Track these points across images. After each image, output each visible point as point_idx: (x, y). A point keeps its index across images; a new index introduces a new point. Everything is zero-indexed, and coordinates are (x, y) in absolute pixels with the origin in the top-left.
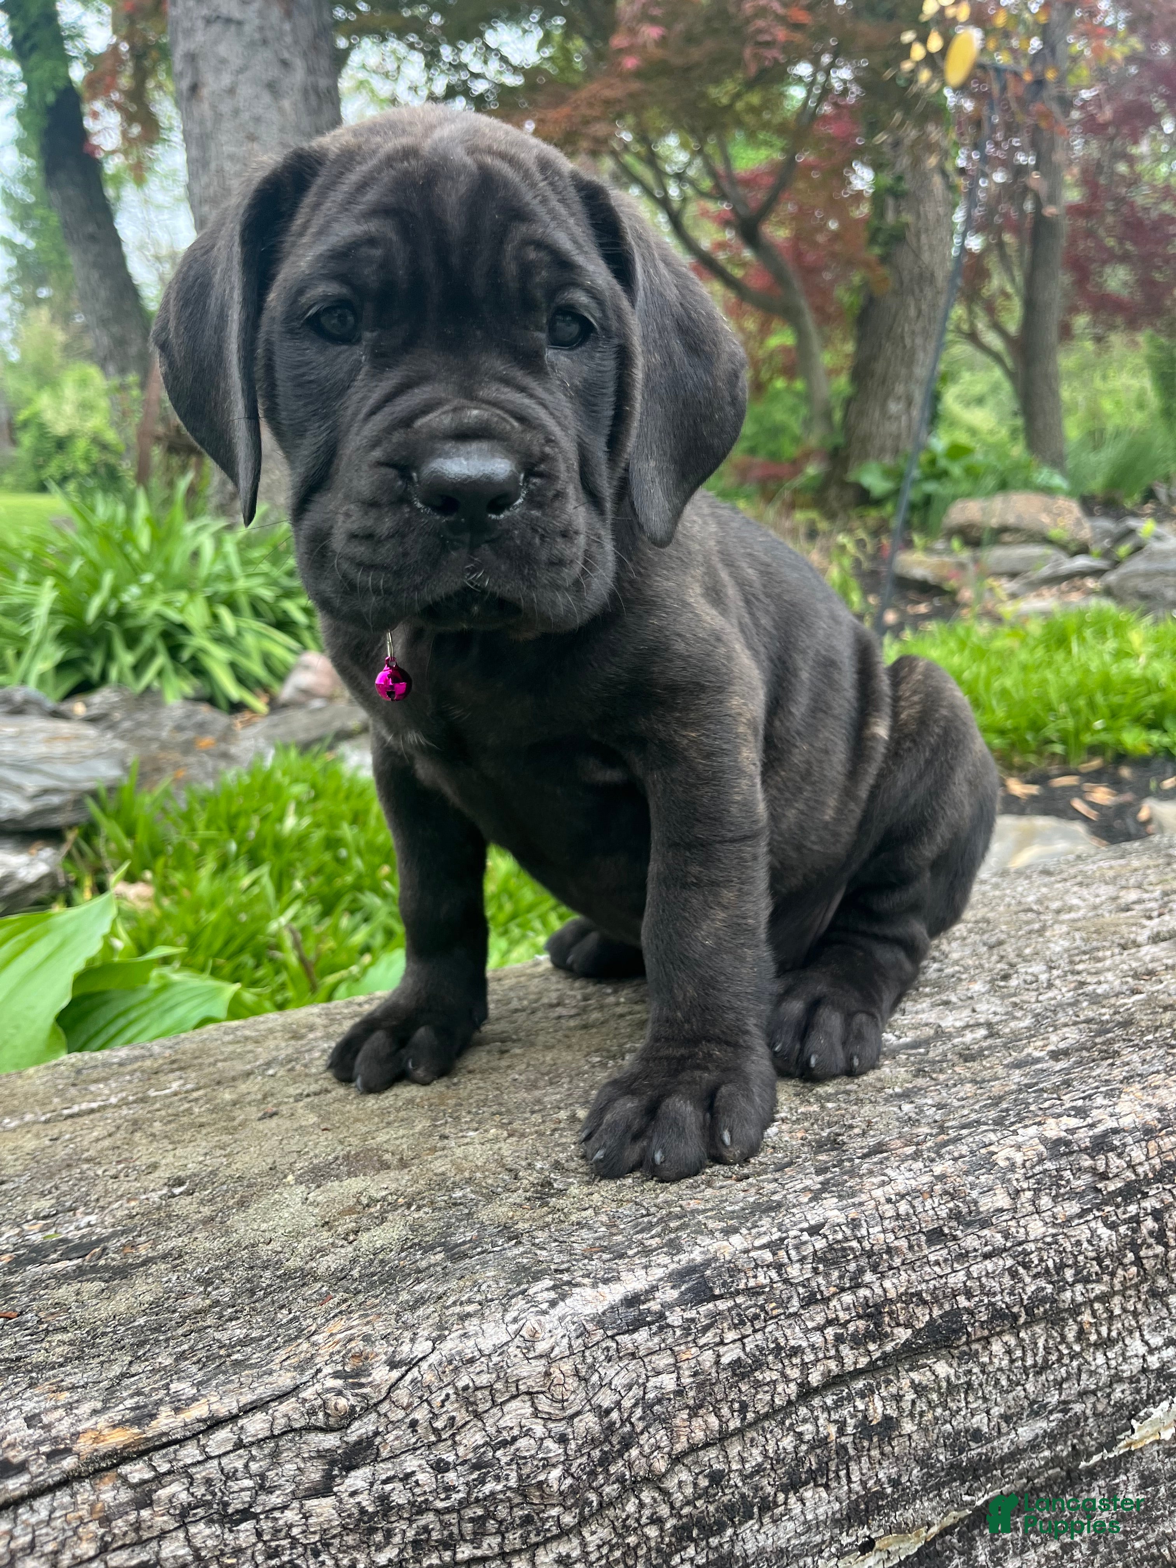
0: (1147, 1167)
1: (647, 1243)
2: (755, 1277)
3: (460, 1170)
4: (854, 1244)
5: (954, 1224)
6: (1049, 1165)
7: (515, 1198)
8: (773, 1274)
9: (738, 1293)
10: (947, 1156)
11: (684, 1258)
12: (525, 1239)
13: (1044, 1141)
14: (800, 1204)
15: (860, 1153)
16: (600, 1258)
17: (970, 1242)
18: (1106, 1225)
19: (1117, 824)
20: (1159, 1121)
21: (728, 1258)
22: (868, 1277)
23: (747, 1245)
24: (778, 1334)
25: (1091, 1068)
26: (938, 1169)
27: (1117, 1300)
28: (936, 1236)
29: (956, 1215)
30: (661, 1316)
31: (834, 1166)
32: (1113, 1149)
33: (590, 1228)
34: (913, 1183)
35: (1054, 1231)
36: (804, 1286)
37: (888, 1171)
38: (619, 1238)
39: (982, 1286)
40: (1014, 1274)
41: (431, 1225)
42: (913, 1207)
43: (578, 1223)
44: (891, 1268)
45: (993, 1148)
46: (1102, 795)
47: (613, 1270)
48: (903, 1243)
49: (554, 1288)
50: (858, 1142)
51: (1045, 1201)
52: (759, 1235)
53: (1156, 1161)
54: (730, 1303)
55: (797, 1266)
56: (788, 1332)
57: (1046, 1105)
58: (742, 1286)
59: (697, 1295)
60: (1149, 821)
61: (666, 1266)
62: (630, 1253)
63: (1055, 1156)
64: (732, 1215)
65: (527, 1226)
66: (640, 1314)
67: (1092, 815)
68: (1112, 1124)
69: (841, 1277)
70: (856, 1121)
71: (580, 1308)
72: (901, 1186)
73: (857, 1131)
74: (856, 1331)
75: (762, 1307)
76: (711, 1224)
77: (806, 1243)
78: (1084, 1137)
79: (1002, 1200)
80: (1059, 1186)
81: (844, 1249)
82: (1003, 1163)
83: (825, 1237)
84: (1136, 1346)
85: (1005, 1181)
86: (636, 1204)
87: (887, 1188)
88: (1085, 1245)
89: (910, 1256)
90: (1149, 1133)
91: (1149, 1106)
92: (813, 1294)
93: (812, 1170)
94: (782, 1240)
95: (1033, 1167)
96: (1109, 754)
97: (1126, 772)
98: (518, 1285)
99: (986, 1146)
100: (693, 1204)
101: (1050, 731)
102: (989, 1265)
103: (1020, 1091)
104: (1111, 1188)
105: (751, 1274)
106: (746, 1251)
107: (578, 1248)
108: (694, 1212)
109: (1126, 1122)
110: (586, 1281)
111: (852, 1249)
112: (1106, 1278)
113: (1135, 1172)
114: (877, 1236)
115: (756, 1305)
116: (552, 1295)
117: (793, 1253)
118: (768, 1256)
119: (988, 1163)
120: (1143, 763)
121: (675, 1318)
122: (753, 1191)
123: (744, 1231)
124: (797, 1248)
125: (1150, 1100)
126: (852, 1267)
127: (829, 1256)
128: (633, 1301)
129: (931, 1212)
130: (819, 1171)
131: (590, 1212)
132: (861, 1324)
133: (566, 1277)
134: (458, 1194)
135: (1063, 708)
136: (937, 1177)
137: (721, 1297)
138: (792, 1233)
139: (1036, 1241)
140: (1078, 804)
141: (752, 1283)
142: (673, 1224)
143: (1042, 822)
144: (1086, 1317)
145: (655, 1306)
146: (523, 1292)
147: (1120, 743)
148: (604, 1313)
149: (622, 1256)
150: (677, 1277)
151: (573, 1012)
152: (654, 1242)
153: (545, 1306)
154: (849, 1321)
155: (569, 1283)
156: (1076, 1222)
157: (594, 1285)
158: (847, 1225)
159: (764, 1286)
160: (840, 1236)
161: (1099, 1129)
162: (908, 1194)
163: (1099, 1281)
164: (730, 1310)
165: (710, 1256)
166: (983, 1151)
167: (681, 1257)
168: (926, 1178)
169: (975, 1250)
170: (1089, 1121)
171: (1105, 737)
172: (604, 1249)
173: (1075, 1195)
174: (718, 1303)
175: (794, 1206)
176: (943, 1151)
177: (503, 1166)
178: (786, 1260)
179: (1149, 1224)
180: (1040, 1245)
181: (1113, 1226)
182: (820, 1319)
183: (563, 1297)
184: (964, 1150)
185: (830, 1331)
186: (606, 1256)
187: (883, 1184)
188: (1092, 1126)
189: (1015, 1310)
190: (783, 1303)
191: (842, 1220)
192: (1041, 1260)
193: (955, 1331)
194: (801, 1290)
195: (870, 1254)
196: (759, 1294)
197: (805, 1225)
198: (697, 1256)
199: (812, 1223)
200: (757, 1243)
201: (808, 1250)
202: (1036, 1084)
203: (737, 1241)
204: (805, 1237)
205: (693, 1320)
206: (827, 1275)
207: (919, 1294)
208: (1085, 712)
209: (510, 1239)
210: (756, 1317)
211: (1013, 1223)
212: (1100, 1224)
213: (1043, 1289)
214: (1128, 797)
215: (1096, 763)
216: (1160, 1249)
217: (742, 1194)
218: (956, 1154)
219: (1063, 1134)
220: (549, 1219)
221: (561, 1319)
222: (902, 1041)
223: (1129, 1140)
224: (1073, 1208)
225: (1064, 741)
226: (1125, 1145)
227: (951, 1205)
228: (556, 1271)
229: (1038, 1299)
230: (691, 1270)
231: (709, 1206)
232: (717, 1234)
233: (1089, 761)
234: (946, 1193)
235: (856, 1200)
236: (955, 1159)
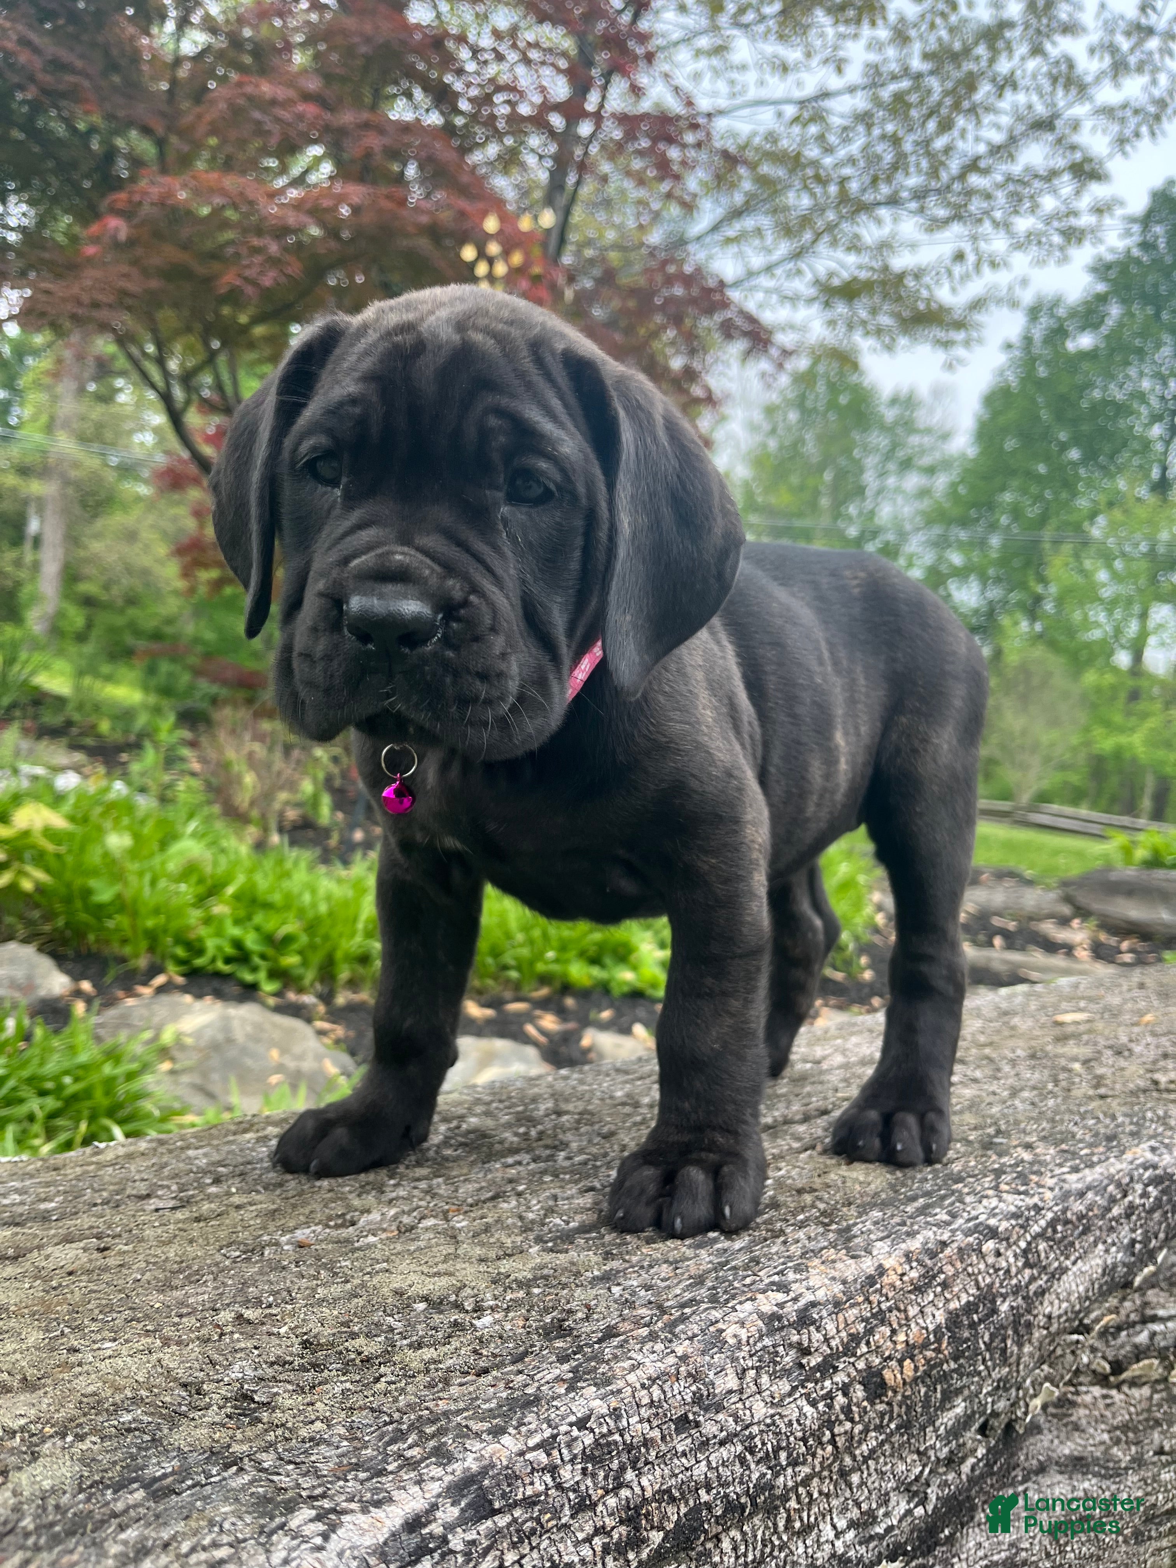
0: (838, 1340)
1: (409, 1454)
2: (532, 1483)
3: (118, 1389)
4: (617, 1437)
5: (696, 1409)
6: (767, 1341)
7: (213, 1415)
8: (548, 1478)
9: (516, 1504)
10: (683, 1336)
11: (458, 1467)
12: (247, 1464)
13: (761, 1316)
14: (559, 1396)
15: (595, 1337)
16: (356, 1479)
17: (710, 1428)
18: (809, 1402)
19: (563, 1050)
20: (844, 1293)
21: (505, 1463)
22: (630, 1475)
23: (520, 1446)
24: (552, 1550)
25: (768, 1246)
26: (680, 1351)
27: (815, 1482)
28: (683, 1423)
29: (697, 1399)
30: (445, 1541)
31: (575, 1353)
32: (813, 1322)
33: (328, 1444)
34: (663, 1366)
35: (771, 1411)
36: (575, 1491)
37: (632, 1354)
38: (369, 1452)
39: (719, 1477)
40: (743, 1461)
41: (105, 1459)
42: (664, 1392)
43: (312, 1439)
44: (647, 1463)
45: (720, 1325)
46: (549, 1022)
47: (382, 1490)
48: (656, 1434)
49: (318, 1518)
50: (586, 1328)
51: (765, 1379)
52: (531, 1433)
53: (844, 1334)
54: (508, 1518)
55: (569, 1467)
56: (561, 1547)
57: (748, 1281)
58: (520, 1496)
59: (477, 1511)
60: (589, 1050)
61: (440, 1479)
62: (390, 1468)
63: (771, 1332)
64: (491, 1414)
65: (245, 1448)
66: (423, 1539)
67: (542, 1039)
68: (809, 1297)
69: (606, 1478)
70: (573, 1305)
71: (357, 1540)
72: (651, 1370)
73: (580, 1315)
74: (620, 1538)
75: (538, 1520)
76: (476, 1426)
77: (576, 1439)
78: (791, 1311)
79: (732, 1382)
80: (776, 1363)
81: (609, 1444)
82: (732, 1341)
83: (592, 1430)
84: (828, 1532)
85: (734, 1360)
86: (373, 1410)
87: (639, 1372)
88: (795, 1425)
89: (663, 1448)
90: (838, 1305)
91: (834, 1279)
92: (583, 1499)
93: (554, 1358)
94: (554, 1437)
95: (755, 1344)
96: (557, 984)
97: (570, 1002)
98: (272, 1518)
99: (712, 1324)
100: (442, 1405)
101: (508, 958)
102: (723, 1453)
103: (715, 1270)
104: (813, 1363)
105: (527, 1481)
106: (522, 1454)
107: (324, 1468)
108: (446, 1414)
109: (821, 1295)
110: (353, 1506)
111: (616, 1443)
112: (810, 1459)
113: (829, 1346)
114: (637, 1428)
115: (532, 1518)
116: (321, 1527)
117: (565, 1451)
118: (541, 1457)
119: (717, 1342)
120: (584, 994)
121: (456, 1542)
122: (502, 1385)
123: (511, 1430)
124: (569, 1446)
125: (833, 1273)
126: (615, 1465)
127: (597, 1453)
128: (414, 1524)
129: (679, 1397)
130: (563, 1359)
131: (318, 1425)
132: (623, 1529)
133: (326, 1504)
134: (127, 1417)
135: (520, 937)
136: (680, 1358)
137: (499, 1511)
138: (564, 1428)
139: (759, 1423)
140: (530, 1029)
141: (529, 1492)
142: (429, 1430)
143: (500, 1045)
144: (793, 1504)
145: (436, 1528)
146: (282, 1526)
147: (565, 975)
148: (385, 1543)
149: (382, 1473)
150: (456, 1490)
151: (171, 1204)
152: (415, 1452)
153: (318, 1541)
154: (613, 1528)
155: (334, 1511)
156: (788, 1400)
157: (365, 1511)
158: (610, 1415)
159: (538, 1495)
160: (605, 1430)
161: (802, 1303)
162: (658, 1378)
163: (804, 1463)
164: (509, 1525)
165: (486, 1462)
166: (712, 1329)
167: (455, 1466)
168: (671, 1360)
169: (715, 1437)
170: (792, 1295)
171: (555, 968)
172: (356, 1467)
173: (787, 1372)
174: (496, 1518)
175: (553, 1399)
176: (677, 1330)
177: (175, 1380)
178: (559, 1462)
179: (840, 1400)
180: (762, 1427)
181: (813, 1404)
182: (589, 1529)
183: (333, 1528)
184: (696, 1329)
185: (598, 1542)
186: (362, 1475)
187: (633, 1368)
188: (795, 1300)
189: (743, 1500)
190: (556, 1514)
191: (605, 1411)
192: (763, 1444)
193: (695, 1530)
194: (572, 1496)
195: (629, 1448)
196: (535, 1504)
197: (573, 1419)
198: (471, 1464)
199: (579, 1415)
200: (531, 1443)
201: (578, 1449)
202: (727, 1262)
203: (510, 1443)
204: (575, 1432)
205: (473, 1543)
206: (594, 1475)
207: (668, 1491)
208: (539, 942)
209: (227, 1467)
210: (533, 1532)
211: (740, 1405)
212: (805, 1402)
213: (765, 1475)
214: (571, 1025)
215: (544, 992)
216: (848, 1425)
217: (492, 1390)
218: (690, 1334)
219: (775, 1309)
220: (271, 1436)
221: (340, 1555)
222: (572, 1225)
223: (824, 1313)
224: (784, 1386)
225: (519, 968)
226: (821, 1318)
227: (694, 1388)
228: (309, 1497)
229: (761, 1487)
230: (469, 1481)
231: (462, 1405)
232: (484, 1436)
233: (536, 990)
234: (690, 1375)
235: (613, 1387)
236: (691, 1339)
